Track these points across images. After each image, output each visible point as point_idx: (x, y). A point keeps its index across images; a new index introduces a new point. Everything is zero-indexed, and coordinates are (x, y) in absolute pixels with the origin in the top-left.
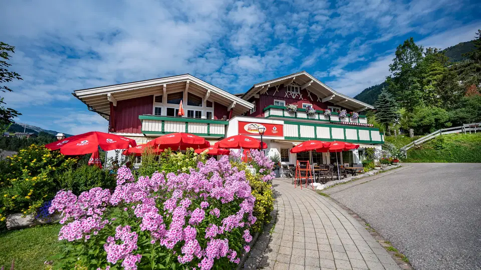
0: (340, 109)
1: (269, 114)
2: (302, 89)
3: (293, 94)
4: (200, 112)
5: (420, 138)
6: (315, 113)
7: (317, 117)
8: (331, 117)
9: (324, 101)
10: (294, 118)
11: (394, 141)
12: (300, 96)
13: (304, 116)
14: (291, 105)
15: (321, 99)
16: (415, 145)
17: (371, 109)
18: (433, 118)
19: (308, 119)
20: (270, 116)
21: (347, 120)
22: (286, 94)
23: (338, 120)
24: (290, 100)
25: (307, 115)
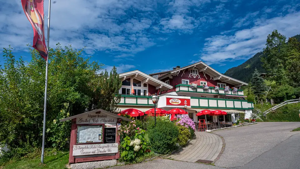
0: (225, 84)
1: (179, 89)
2: (200, 72)
3: (194, 75)
4: (140, 90)
5: (276, 105)
6: (209, 88)
7: (210, 91)
8: (219, 91)
9: (215, 79)
10: (195, 92)
11: (260, 107)
12: (198, 76)
13: (202, 90)
14: (193, 84)
15: (212, 78)
16: (272, 110)
17: (246, 85)
18: (284, 93)
19: (204, 92)
20: (179, 91)
21: (230, 93)
22: (190, 76)
23: (224, 93)
24: (192, 80)
25: (204, 90)
